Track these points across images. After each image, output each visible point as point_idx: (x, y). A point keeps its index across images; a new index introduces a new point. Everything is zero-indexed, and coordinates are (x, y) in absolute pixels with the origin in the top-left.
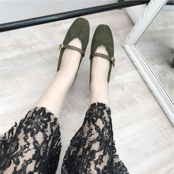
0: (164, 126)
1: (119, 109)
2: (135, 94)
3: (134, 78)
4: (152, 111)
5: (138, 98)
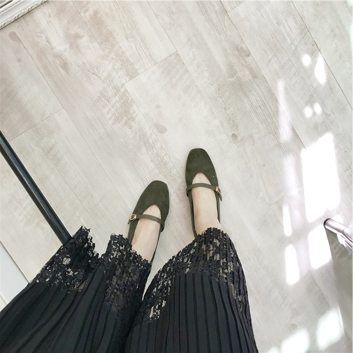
1: (114, 43)
5: (87, 9)
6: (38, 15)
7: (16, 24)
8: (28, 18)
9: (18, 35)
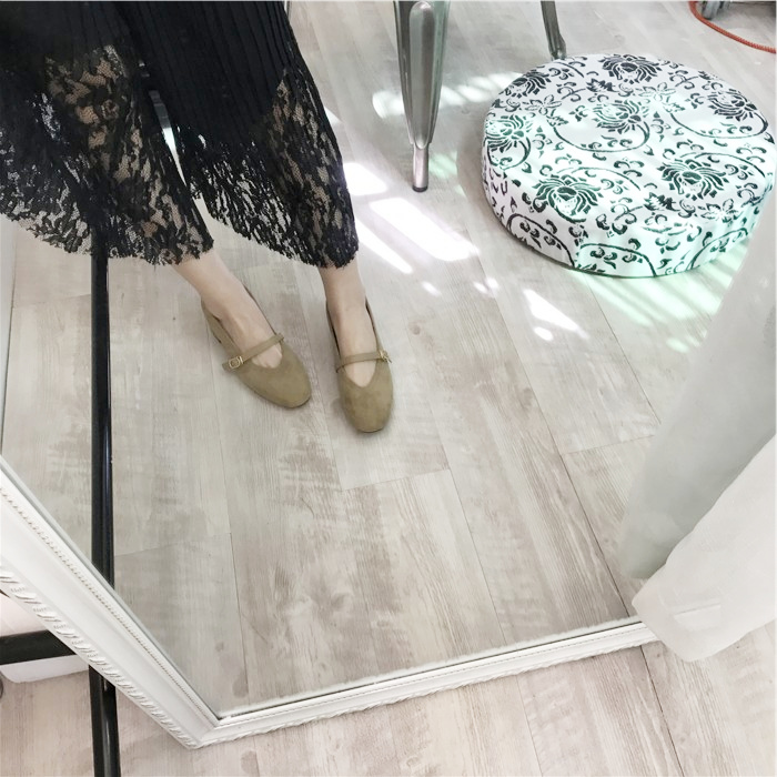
0: (526, 702)
2: (403, 766)
3: (338, 747)
4: (471, 726)
5: (417, 759)
6: (316, 735)
7: (266, 740)
8: (294, 735)
9: (260, 763)
